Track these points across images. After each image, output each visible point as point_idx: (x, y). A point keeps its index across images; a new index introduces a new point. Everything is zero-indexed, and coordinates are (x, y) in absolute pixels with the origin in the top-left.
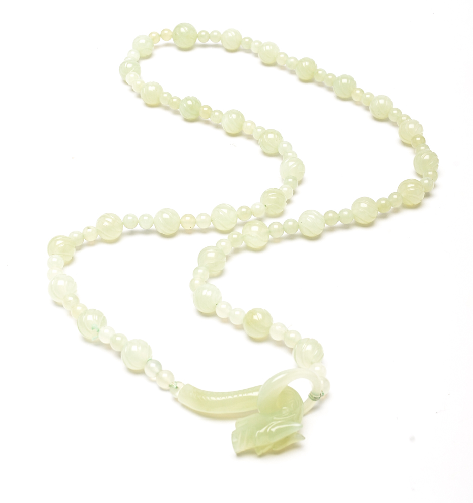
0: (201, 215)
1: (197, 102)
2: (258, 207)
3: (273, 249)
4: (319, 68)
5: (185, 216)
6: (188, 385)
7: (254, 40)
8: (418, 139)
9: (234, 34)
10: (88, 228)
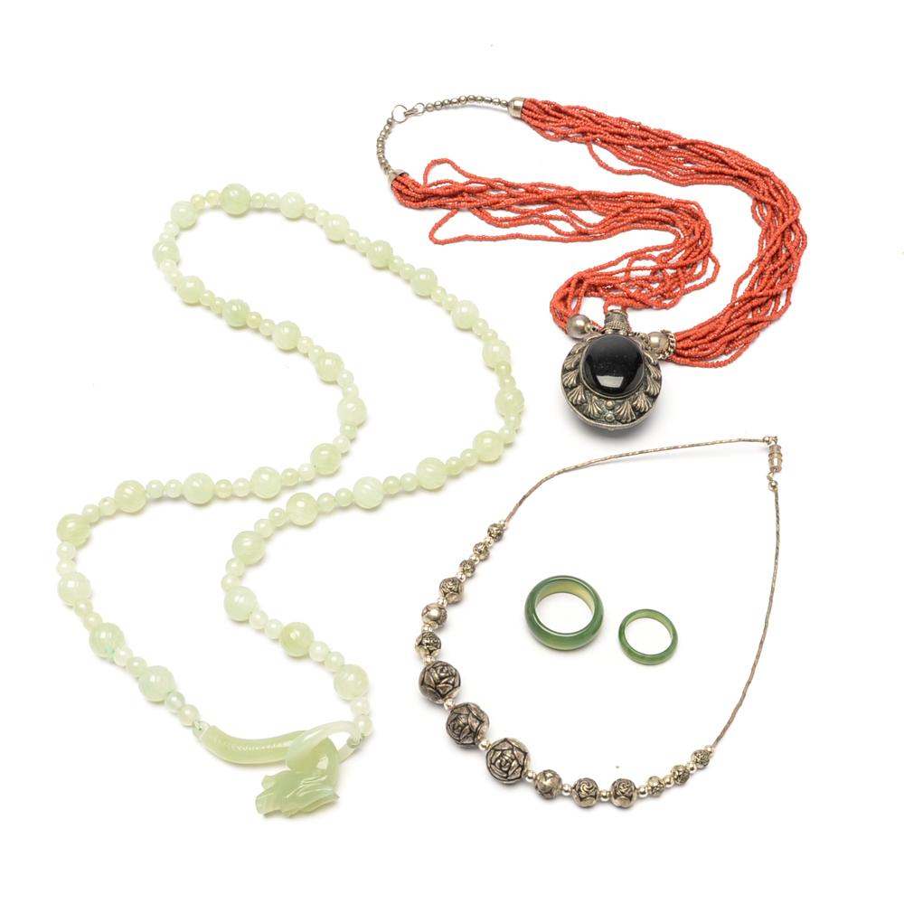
0: (238, 481)
1: (244, 307)
2: (306, 469)
3: (324, 523)
4: (395, 254)
5: (220, 482)
6: (214, 726)
7: (320, 209)
8: (503, 367)
9: (294, 200)
10: (105, 501)
